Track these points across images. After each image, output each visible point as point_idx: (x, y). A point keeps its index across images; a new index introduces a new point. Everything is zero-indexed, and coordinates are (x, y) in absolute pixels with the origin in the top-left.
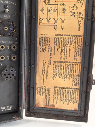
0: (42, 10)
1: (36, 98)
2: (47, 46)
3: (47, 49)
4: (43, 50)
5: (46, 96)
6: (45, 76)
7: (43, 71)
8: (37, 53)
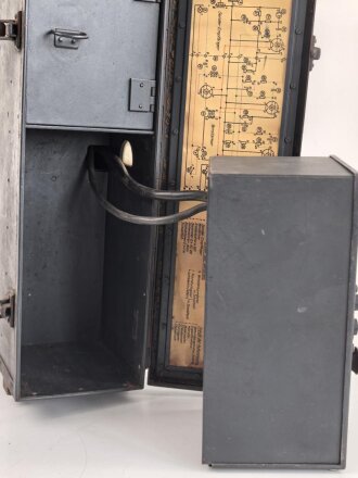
0: (189, 170)
1: (172, 348)
2: (198, 242)
3: (198, 249)
4: (190, 249)
5: (193, 342)
6: (191, 303)
7: (188, 292)
8: (176, 255)
